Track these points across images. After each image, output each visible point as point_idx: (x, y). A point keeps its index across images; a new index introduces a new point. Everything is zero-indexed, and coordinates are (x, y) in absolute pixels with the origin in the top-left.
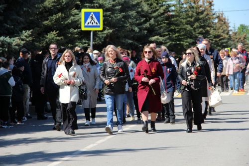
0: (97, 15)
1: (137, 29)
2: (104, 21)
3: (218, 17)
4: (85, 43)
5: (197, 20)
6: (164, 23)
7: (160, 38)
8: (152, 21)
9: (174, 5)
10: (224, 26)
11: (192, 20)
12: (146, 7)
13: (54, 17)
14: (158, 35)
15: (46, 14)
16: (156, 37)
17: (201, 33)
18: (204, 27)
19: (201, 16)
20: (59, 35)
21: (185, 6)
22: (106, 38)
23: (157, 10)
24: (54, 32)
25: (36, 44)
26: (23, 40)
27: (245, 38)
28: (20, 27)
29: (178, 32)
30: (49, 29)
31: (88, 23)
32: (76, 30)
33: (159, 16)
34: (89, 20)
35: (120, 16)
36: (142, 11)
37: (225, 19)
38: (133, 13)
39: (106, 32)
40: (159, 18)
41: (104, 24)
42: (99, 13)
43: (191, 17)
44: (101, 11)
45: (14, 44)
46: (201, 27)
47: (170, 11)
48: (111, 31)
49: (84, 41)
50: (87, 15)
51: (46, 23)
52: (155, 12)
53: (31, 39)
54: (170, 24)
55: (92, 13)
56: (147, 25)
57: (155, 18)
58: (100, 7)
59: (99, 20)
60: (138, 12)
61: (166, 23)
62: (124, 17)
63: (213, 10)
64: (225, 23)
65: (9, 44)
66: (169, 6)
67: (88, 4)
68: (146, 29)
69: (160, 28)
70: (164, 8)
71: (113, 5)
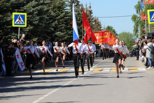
0: (23, 17)
2: (27, 21)
3: (95, 21)
4: (14, 35)
6: (64, 24)
7: (61, 33)
8: (56, 22)
11: (80, 22)
12: (53, 14)
14: (59, 31)
16: (59, 32)
22: (28, 32)
23: (59, 15)
31: (17, 22)
32: (9, 27)
37: (99, 22)
38: (45, 16)
39: (28, 28)
40: (61, 20)
41: (27, 23)
44: (25, 14)
47: (67, 16)
48: (31, 28)
49: (13, 34)
52: (57, 16)
55: (20, 16)
56: (53, 24)
57: (58, 20)
58: (24, 12)
59: (24, 20)
61: (65, 24)
63: (92, 16)
64: (99, 25)
66: (67, 13)
67: (17, 10)
69: (61, 27)
70: (64, 14)
71: (33, 11)
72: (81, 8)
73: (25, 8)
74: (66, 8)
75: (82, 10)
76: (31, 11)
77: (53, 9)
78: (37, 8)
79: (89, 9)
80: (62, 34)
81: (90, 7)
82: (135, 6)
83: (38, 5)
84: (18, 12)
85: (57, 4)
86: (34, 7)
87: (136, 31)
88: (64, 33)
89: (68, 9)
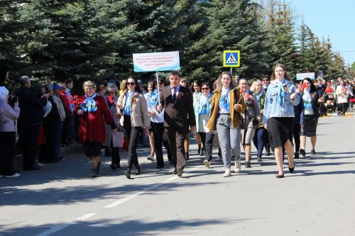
1: (267, 66)
2: (241, 60)
3: (335, 56)
5: (318, 58)
6: (291, 61)
8: (281, 60)
9: (298, 47)
10: (340, 63)
11: (314, 58)
12: (276, 49)
13: (201, 57)
15: (193, 55)
17: (321, 69)
18: (323, 64)
19: (321, 56)
20: (204, 71)
21: (308, 48)
22: (242, 72)
23: (285, 51)
24: (200, 69)
29: (302, 68)
30: (196, 66)
31: (229, 62)
32: (219, 67)
33: (287, 55)
34: (229, 59)
35: (254, 55)
36: (273, 52)
37: (341, 58)
38: (265, 53)
39: (242, 68)
40: (286, 57)
41: (241, 62)
42: (237, 53)
43: (313, 56)
44: (238, 52)
46: (321, 64)
47: (295, 52)
48: (246, 67)
50: (228, 55)
51: (194, 61)
52: (283, 53)
54: (295, 62)
56: (277, 62)
57: (283, 57)
58: (238, 49)
59: (237, 60)
60: (269, 53)
62: (257, 56)
63: (331, 51)
64: (341, 61)
65: (164, 78)
66: (295, 48)
67: (229, 47)
69: (288, 65)
70: (290, 49)
72: (315, 41)
73: (239, 44)
74: (295, 42)
75: (318, 44)
76: (246, 48)
77: (276, 44)
78: (253, 44)
79: (327, 42)
81: (329, 40)
83: (254, 40)
84: (231, 49)
85: (283, 38)
86: (249, 43)
88: (290, 73)
89: (297, 43)
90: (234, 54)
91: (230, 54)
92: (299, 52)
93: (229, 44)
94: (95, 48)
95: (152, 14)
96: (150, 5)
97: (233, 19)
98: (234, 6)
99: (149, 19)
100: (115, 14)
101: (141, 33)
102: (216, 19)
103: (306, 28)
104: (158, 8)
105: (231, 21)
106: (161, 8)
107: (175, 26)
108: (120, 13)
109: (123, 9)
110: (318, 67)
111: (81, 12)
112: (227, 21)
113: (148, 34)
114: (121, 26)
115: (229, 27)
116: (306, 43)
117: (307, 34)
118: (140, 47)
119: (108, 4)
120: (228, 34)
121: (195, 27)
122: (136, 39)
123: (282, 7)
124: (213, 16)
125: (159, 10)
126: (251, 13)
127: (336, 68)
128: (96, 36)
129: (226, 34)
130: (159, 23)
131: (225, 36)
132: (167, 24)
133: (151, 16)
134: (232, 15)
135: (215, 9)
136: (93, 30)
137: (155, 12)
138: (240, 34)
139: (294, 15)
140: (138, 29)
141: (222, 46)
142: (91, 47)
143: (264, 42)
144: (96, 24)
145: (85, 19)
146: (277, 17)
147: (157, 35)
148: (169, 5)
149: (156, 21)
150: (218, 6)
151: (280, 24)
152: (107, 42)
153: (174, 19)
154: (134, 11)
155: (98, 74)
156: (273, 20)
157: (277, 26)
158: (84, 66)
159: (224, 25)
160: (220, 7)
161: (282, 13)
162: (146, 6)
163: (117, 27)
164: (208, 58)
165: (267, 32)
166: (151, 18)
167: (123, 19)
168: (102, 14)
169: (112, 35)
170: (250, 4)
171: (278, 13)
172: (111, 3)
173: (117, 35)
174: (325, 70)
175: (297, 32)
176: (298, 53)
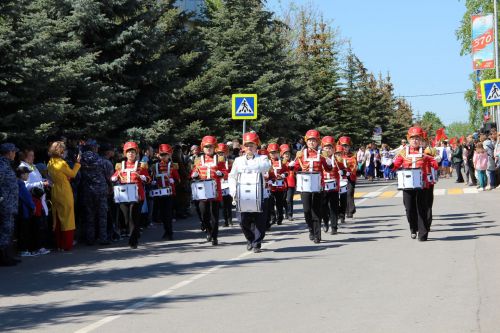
0: (250, 101)
1: (298, 118)
2: (259, 108)
3: (399, 103)
4: (237, 134)
5: (373, 106)
7: (327, 128)
8: (319, 108)
9: (344, 90)
10: (406, 114)
11: (367, 106)
12: (311, 93)
13: (199, 104)
14: (325, 125)
15: (186, 100)
16: (323, 126)
17: (378, 122)
18: (381, 115)
19: (378, 103)
20: (203, 125)
21: (358, 90)
22: (262, 127)
23: (325, 95)
24: (198, 122)
25: (176, 135)
26: (158, 132)
27: (431, 128)
28: (154, 116)
29: (350, 121)
30: (191, 119)
31: (240, 111)
32: (226, 120)
33: (327, 102)
34: (241, 107)
35: (278, 102)
36: (307, 96)
37: (407, 106)
38: (295, 99)
39: (261, 121)
40: (327, 104)
41: (259, 112)
42: (253, 99)
43: (366, 103)
44: (255, 96)
45: (148, 135)
46: (378, 115)
48: (267, 120)
49: (235, 132)
50: (239, 101)
51: (187, 110)
52: (321, 97)
53: (167, 129)
54: (339, 111)
55: (245, 99)
56: (312, 113)
57: (322, 104)
58: (254, 91)
59: (252, 107)
60: (300, 98)
61: (335, 110)
62: (283, 103)
63: (393, 95)
64: (407, 110)
65: (142, 137)
66: (339, 90)
67: (240, 89)
68: (311, 117)
69: (329, 116)
70: (333, 92)
71: (270, 90)
72: (369, 80)
73: (255, 84)
74: (339, 82)
75: (373, 84)
76: (267, 90)
77: (313, 84)
78: (278, 83)
79: (386, 82)
80: (329, 129)
81: (389, 79)
82: (471, 76)
83: (279, 79)
84: (243, 92)
85: (321, 74)
86: (271, 82)
87: (474, 119)
88: (333, 128)
89: (343, 83)
90: (247, 99)
91: (242, 99)
92: (345, 96)
93: (240, 84)
94: (33, 90)
95: (122, 37)
96: (118, 22)
97: (245, 46)
98: (246, 25)
99: (117, 44)
100: (63, 37)
101: (105, 66)
102: (219, 45)
103: (354, 60)
104: (131, 28)
105: (244, 47)
106: (136, 26)
107: (157, 56)
108: (70, 35)
109: (76, 29)
110: (373, 120)
111: (8, 33)
112: (237, 49)
113: (115, 67)
114: (72, 55)
115: (240, 57)
116: (355, 83)
117: (356, 68)
118: (104, 88)
119: (49, 21)
120: (238, 68)
121: (188, 58)
122: (96, 75)
123: (318, 26)
124: (214, 41)
125: (132, 31)
126: (273, 36)
127: (401, 121)
128: (34, 72)
129: (235, 68)
130: (133, 50)
131: (234, 72)
132: (145, 52)
133: (120, 39)
134: (245, 40)
135: (218, 29)
136: (29, 62)
137: (125, 33)
138: (257, 68)
139: (337, 39)
140: (100, 60)
141: (229, 87)
142: (26, 89)
143: (293, 81)
144: (33, 52)
145: (16, 44)
146: (311, 44)
147: (129, 68)
148: (147, 23)
149: (127, 48)
150: (222, 24)
151: (316, 53)
152: (52, 80)
153: (156, 46)
154: (92, 32)
155: (38, 131)
156: (305, 47)
157: (311, 57)
158: (14, 119)
159: (231, 55)
160: (225, 28)
161: (318, 36)
162: (110, 25)
163: (66, 57)
164: (208, 106)
165: (297, 66)
166: (119, 42)
167: (75, 44)
168: (43, 36)
169: (59, 70)
170: (269, 23)
171: (313, 37)
172: (55, 18)
173: (67, 68)
174: (384, 124)
175: (341, 66)
176: (343, 99)
